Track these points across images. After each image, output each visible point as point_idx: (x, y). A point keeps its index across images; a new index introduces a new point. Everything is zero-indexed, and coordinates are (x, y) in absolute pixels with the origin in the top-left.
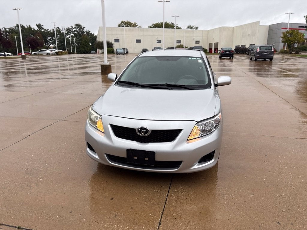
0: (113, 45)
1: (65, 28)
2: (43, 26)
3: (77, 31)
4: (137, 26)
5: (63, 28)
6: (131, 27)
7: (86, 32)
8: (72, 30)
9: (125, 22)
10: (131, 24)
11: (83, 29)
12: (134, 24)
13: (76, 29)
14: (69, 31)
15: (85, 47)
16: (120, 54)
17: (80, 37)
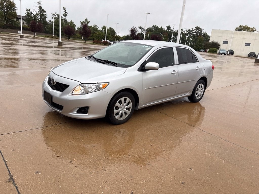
0: (220, 46)
1: (187, 30)
2: (171, 27)
3: (196, 33)
4: (255, 30)
5: (185, 30)
6: (248, 31)
7: (203, 33)
8: (192, 31)
9: (243, 26)
10: (249, 28)
11: (201, 31)
12: (252, 29)
13: (195, 31)
14: (189, 32)
15: (198, 46)
16: (222, 54)
17: (197, 38)
